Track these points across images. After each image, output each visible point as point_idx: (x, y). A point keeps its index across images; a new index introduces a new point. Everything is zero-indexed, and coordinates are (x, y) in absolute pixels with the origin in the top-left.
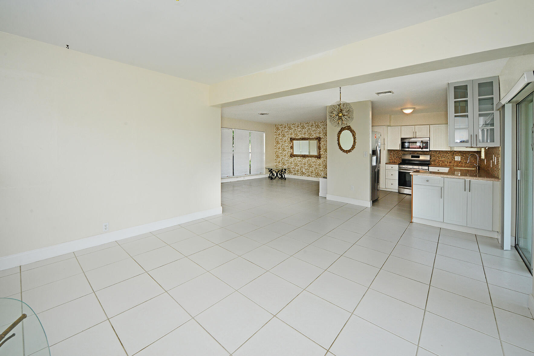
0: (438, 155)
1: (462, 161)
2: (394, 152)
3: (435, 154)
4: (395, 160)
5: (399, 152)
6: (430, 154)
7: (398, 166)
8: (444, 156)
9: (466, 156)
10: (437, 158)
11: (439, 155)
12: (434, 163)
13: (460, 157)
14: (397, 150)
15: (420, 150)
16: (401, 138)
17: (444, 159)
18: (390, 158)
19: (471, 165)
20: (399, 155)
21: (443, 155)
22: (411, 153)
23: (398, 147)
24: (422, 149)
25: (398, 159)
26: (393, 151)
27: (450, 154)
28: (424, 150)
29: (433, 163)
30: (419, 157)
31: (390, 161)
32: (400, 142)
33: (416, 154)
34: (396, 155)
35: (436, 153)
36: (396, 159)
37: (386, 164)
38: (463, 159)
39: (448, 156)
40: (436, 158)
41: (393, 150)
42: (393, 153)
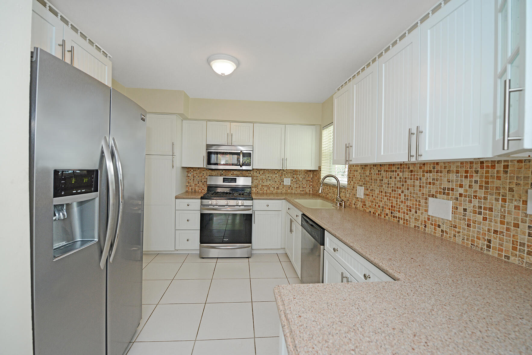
0: (261, 177)
1: (292, 185)
2: (195, 172)
3: (257, 175)
4: (197, 188)
5: (203, 172)
6: (250, 175)
7: (200, 200)
8: (270, 178)
9: (297, 177)
10: (261, 181)
11: (264, 177)
12: (256, 190)
13: (290, 179)
14: (199, 168)
15: (238, 168)
16: (207, 145)
17: (270, 183)
18: (187, 184)
19: (302, 191)
20: (203, 177)
21: (268, 177)
22: (222, 173)
23: (201, 163)
24: (241, 167)
25: (201, 185)
26: (192, 170)
27: (277, 175)
28: (244, 168)
29: (254, 190)
30: (234, 180)
31: (187, 189)
32: (204, 154)
33: (230, 174)
34: (197, 179)
35: (259, 173)
36: (198, 185)
37: (176, 198)
38: (293, 182)
39: (274, 178)
40: (259, 181)
41: (192, 168)
42: (192, 174)
